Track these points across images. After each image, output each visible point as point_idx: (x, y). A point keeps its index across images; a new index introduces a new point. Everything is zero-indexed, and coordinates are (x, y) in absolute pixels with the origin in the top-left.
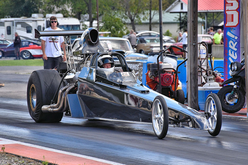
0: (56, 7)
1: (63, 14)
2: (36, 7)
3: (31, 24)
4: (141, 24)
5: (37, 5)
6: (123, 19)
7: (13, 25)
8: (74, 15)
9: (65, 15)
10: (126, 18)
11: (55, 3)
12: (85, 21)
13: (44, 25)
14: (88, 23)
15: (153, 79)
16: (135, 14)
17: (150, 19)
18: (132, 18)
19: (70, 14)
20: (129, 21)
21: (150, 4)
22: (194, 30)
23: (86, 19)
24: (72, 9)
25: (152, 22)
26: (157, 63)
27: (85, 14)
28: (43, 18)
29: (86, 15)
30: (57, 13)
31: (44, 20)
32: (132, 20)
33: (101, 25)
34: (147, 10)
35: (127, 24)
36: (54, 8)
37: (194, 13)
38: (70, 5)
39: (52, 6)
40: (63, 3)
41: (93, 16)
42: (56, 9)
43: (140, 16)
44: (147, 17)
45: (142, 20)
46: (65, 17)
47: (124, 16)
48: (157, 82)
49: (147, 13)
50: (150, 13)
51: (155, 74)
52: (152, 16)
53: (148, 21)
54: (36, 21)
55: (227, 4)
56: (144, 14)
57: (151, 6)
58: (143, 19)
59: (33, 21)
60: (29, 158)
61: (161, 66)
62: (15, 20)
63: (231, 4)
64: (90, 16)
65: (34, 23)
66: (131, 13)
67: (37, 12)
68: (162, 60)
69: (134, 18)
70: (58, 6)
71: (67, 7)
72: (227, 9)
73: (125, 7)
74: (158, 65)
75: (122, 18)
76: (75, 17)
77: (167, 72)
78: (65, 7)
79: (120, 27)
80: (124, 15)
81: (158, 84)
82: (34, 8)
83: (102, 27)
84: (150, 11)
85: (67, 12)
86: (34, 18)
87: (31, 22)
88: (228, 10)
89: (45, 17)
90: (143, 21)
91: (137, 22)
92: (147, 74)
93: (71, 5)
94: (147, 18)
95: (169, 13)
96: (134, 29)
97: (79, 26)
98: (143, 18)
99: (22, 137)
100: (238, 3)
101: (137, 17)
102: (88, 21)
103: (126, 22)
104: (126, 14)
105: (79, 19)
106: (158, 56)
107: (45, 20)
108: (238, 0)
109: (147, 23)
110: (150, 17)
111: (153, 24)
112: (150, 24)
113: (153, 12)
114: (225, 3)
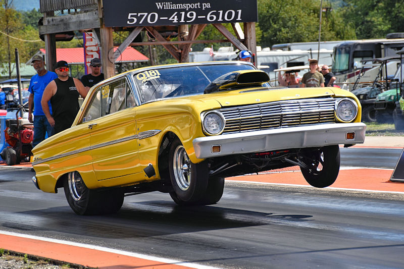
15: (13, 136)
17: (10, 73)
21: (8, 56)
25: (12, 75)
26: (16, 119)
34: (6, 62)
44: (6, 70)
48: (17, 139)
49: (7, 66)
50: (10, 67)
51: (15, 130)
52: (11, 69)
53: (8, 75)
55: (87, 56)
56: (2, 67)
57: (9, 58)
58: (2, 73)
61: (21, 122)
63: (91, 56)
68: (21, 116)
72: (87, 61)
74: (17, 122)
77: (28, 128)
81: (18, 141)
84: (10, 64)
90: (2, 75)
92: (6, 131)
94: (6, 72)
95: (30, 66)
100: (98, 55)
106: (17, 111)
108: (98, 52)
109: (6, 77)
110: (10, 70)
111: (13, 77)
112: (10, 77)
113: (13, 65)
114: (86, 55)
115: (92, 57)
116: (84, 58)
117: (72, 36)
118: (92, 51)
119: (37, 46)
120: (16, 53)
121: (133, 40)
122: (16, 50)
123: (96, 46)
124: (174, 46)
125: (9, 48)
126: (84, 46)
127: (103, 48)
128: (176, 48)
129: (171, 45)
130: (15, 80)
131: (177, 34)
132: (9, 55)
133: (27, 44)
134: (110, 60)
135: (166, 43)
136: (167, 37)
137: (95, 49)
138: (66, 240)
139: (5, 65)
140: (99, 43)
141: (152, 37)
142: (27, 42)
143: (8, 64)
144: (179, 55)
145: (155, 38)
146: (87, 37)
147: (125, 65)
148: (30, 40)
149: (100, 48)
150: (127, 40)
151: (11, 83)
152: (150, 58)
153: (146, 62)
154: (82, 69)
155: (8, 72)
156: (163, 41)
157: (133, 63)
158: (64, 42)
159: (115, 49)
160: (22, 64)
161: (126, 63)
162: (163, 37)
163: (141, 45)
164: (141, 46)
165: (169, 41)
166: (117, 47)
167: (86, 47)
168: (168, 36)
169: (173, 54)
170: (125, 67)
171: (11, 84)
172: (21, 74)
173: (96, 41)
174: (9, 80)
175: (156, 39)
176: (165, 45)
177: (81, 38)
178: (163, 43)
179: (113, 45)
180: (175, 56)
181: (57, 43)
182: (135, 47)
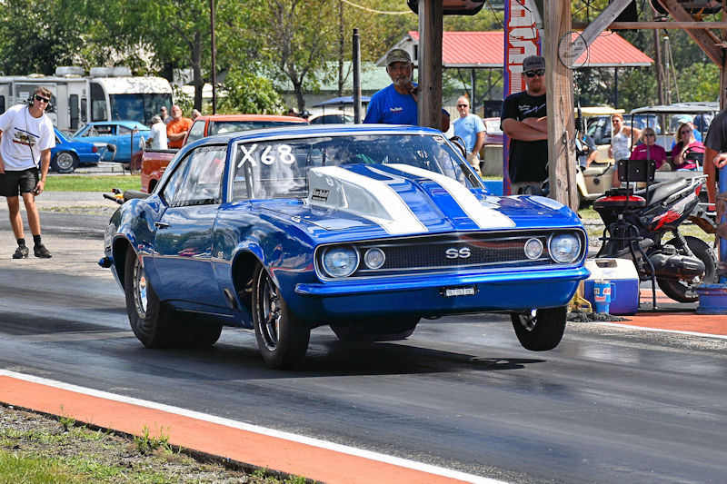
0: (114, 50)
1: (132, 69)
2: (67, 52)
3: (53, 91)
4: (319, 93)
5: (69, 46)
6: (276, 82)
7: (11, 94)
8: (158, 70)
9: (136, 70)
10: (283, 79)
11: (113, 43)
12: (185, 84)
13: (84, 92)
14: (191, 91)
16: (306, 70)
17: (341, 84)
18: (296, 80)
19: (148, 66)
20: (289, 85)
21: (339, 46)
22: (434, 108)
23: (188, 81)
24: (153, 54)
25: (344, 89)
27: (183, 67)
28: (83, 76)
29: (187, 71)
30: (116, 65)
31: (85, 81)
32: (297, 85)
33: (222, 94)
34: (333, 59)
35: (286, 92)
36: (110, 53)
37: (434, 68)
38: (149, 45)
39: (106, 48)
40: (131, 42)
41: (203, 73)
42: (115, 57)
43: (315, 73)
44: (333, 76)
45: (320, 83)
46: (134, 74)
47: (277, 74)
49: (334, 68)
50: (340, 68)
52: (344, 75)
54: (65, 83)
55: (510, 50)
56: (325, 68)
57: (342, 51)
58: (325, 82)
59: (58, 83)
60: (30, 411)
62: (16, 81)
63: (519, 50)
64: (197, 73)
65: (62, 88)
66: (295, 67)
67: (69, 63)
69: (301, 79)
70: (118, 49)
71: (142, 51)
72: (510, 62)
73: (280, 53)
75: (274, 79)
76: (159, 74)
78: (137, 52)
79: (268, 99)
80: (279, 71)
82: (62, 52)
83: (226, 98)
84: (341, 63)
85: (141, 63)
86: (61, 76)
87: (53, 86)
88: (513, 64)
89: (87, 74)
90: (323, 87)
91: (309, 88)
93: (153, 45)
94: (333, 80)
96: (301, 105)
97: (169, 96)
98: (324, 77)
99: (17, 361)
100: (536, 47)
101: (309, 76)
102: (190, 84)
103: (284, 88)
104: (282, 69)
105: (170, 80)
107: (88, 81)
108: (536, 41)
109: (332, 92)
110: (341, 77)
111: (347, 93)
112: (339, 93)
113: (348, 65)
114: (508, 46)
115: (523, 52)
116: (503, 52)
117: (480, 4)
118: (522, 39)
119: (402, 25)
120: (355, 38)
121: (617, 15)
122: (355, 31)
123: (532, 27)
124: (711, 32)
125: (341, 27)
126: (505, 26)
127: (547, 33)
128: (717, 38)
129: (704, 31)
130: (350, 99)
131: (720, 5)
132: (342, 43)
133: (381, 20)
134: (563, 59)
135: (693, 24)
136: (696, 11)
137: (529, 34)
138: (442, 465)
139: (330, 64)
140: (539, 21)
141: (661, 11)
142: (380, 15)
143: (338, 62)
144: (722, 54)
145: (667, 13)
146: (512, 8)
147: (597, 73)
148: (388, 10)
149: (541, 32)
150: (603, 15)
151: (342, 106)
152: (656, 60)
153: (647, 67)
154: (500, 78)
155: (337, 79)
156: (686, 20)
157: (616, 68)
158: (464, 16)
159: (575, 36)
160: (368, 65)
161: (599, 68)
162: (688, 10)
163: (634, 27)
164: (635, 30)
165: (701, 20)
166: (580, 33)
167: (511, 29)
168: (699, 10)
169: (708, 50)
170: (597, 76)
171: (340, 109)
172: (363, 87)
173: (532, 16)
174: (338, 100)
175: (669, 16)
176: (690, 30)
177: (499, 10)
178: (685, 25)
179: (569, 25)
180: (715, 57)
181: (446, 18)
182: (622, 32)
